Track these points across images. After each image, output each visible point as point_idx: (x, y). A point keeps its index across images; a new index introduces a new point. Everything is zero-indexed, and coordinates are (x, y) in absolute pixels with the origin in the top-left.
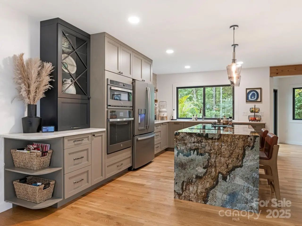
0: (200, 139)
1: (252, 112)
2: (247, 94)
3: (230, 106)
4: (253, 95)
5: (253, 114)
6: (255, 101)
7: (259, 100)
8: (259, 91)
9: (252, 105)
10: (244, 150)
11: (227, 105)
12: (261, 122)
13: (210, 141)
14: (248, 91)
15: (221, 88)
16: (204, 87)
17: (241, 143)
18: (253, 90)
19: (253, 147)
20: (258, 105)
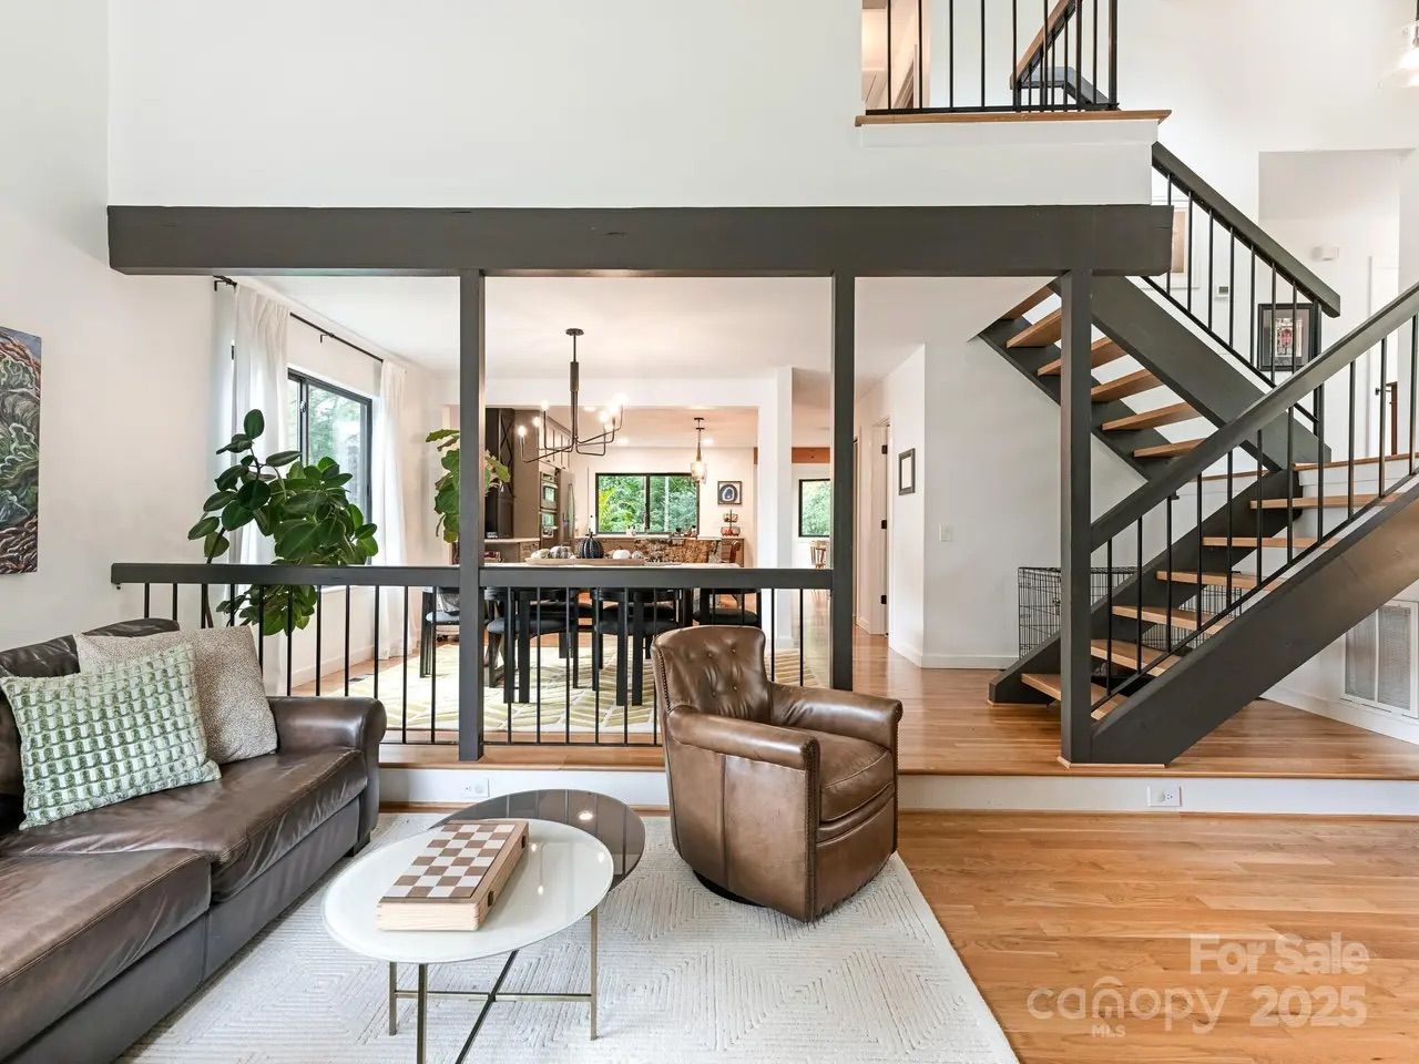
0: (663, 546)
1: (727, 520)
2: (720, 492)
3: (689, 511)
4: (729, 492)
5: (728, 524)
6: (732, 503)
7: (738, 501)
8: (737, 486)
9: (726, 510)
10: (708, 555)
11: (683, 510)
12: (740, 537)
13: (674, 548)
14: (721, 486)
15: (667, 478)
16: (648, 475)
17: (704, 549)
18: (729, 484)
19: (716, 551)
20: (735, 510)
